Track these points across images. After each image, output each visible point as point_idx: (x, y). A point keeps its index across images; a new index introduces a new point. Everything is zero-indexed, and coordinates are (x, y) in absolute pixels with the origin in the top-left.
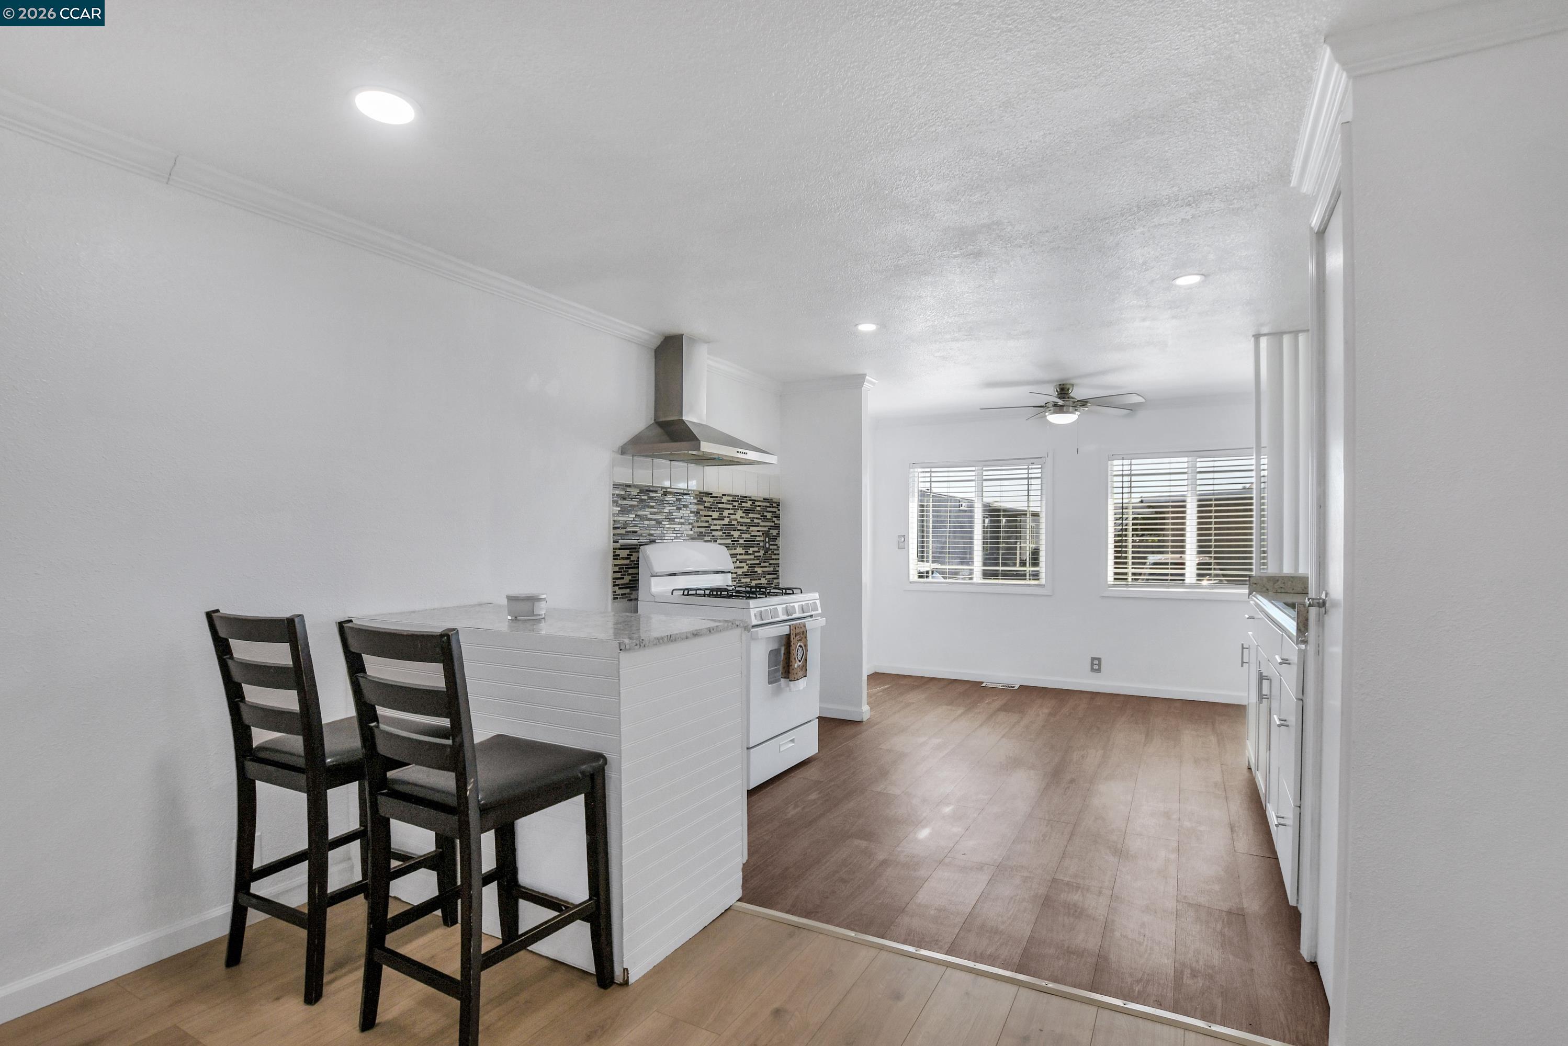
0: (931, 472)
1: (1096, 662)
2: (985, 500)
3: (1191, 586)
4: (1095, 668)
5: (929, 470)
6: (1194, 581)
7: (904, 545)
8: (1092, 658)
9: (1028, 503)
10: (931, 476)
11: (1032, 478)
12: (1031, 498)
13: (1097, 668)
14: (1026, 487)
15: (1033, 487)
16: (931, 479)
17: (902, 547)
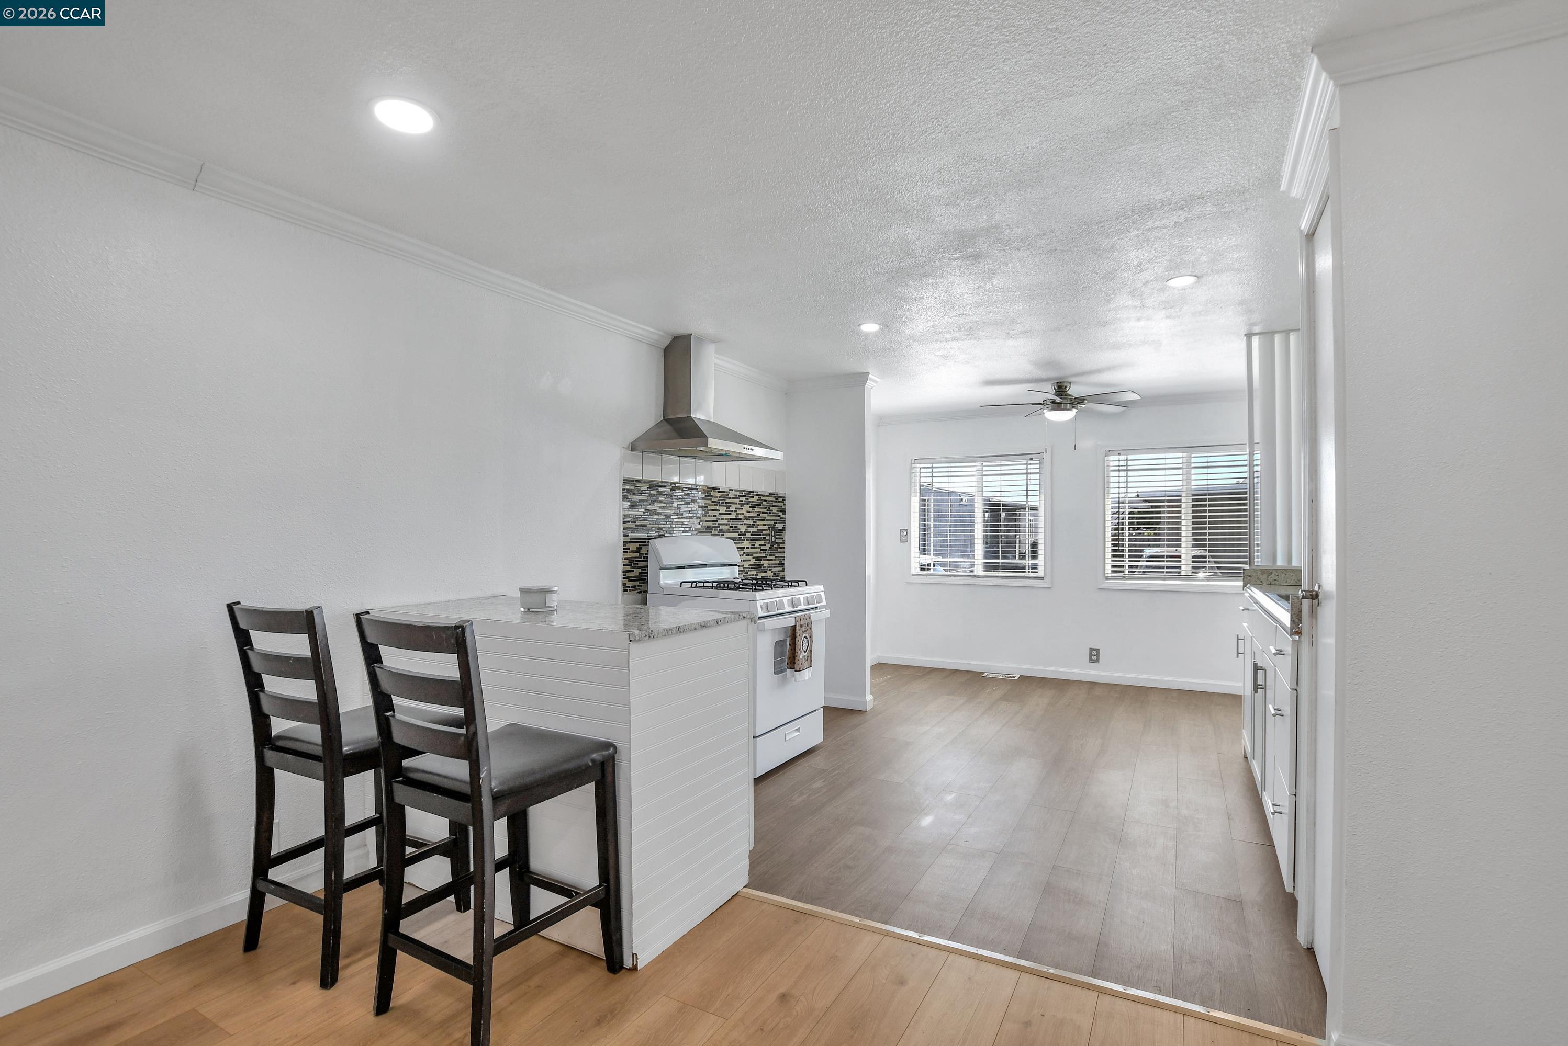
0: (932, 467)
1: (1094, 653)
2: (986, 495)
3: (1188, 579)
5: (930, 465)
6: (1190, 574)
7: (907, 539)
9: (1027, 498)
10: (932, 471)
11: (1030, 473)
12: (1030, 493)
13: (1096, 659)
14: (1025, 482)
15: (1032, 482)
16: (932, 474)
17: (904, 541)
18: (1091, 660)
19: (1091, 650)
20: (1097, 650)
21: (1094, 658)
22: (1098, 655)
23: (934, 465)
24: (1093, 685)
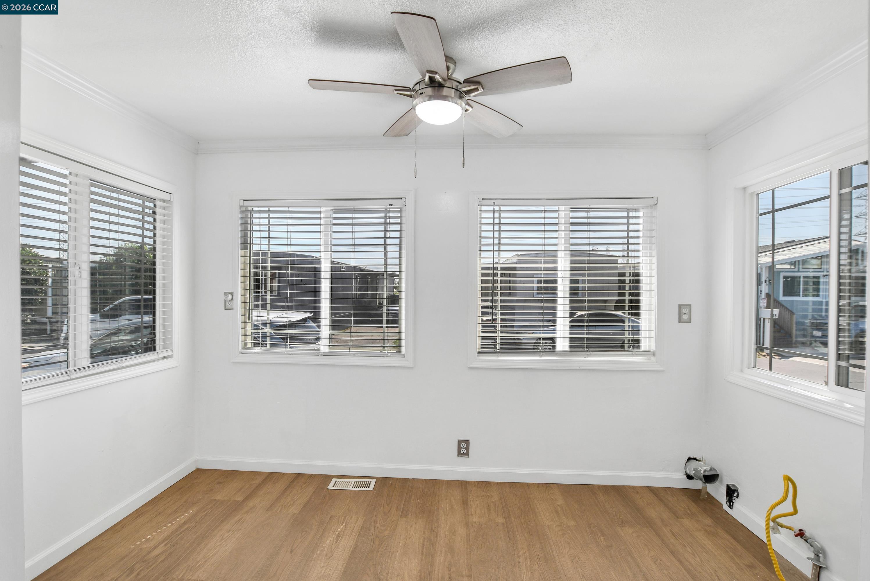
0: (269, 211)
1: (464, 445)
2: (335, 255)
3: (563, 354)
4: (462, 452)
5: (267, 209)
6: (567, 348)
7: (233, 304)
8: (458, 440)
9: (385, 260)
10: (269, 224)
11: (390, 224)
12: (389, 248)
13: (465, 452)
14: (382, 235)
15: (392, 235)
16: (269, 221)
17: (230, 307)
18: (459, 454)
19: (460, 442)
20: (467, 442)
21: (463, 451)
22: (467, 448)
23: (271, 209)
24: (464, 485)
